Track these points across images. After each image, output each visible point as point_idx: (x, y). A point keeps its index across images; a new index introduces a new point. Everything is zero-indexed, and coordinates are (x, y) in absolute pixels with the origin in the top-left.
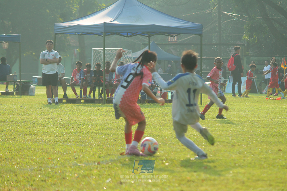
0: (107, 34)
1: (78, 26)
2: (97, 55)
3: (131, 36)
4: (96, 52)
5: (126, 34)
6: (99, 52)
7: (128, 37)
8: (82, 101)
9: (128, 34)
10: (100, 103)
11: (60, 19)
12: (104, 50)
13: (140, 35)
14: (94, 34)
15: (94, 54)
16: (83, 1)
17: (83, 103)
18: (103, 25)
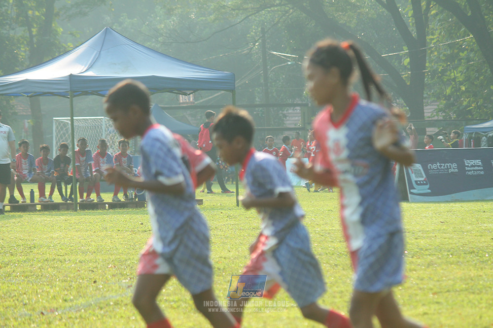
0: (75, 94)
1: (27, 81)
2: (62, 128)
4: (59, 124)
6: (65, 124)
8: (39, 207)
10: (68, 209)
12: (72, 120)
14: (53, 94)
15: (57, 128)
16: (35, 40)
17: (39, 211)
18: (68, 79)
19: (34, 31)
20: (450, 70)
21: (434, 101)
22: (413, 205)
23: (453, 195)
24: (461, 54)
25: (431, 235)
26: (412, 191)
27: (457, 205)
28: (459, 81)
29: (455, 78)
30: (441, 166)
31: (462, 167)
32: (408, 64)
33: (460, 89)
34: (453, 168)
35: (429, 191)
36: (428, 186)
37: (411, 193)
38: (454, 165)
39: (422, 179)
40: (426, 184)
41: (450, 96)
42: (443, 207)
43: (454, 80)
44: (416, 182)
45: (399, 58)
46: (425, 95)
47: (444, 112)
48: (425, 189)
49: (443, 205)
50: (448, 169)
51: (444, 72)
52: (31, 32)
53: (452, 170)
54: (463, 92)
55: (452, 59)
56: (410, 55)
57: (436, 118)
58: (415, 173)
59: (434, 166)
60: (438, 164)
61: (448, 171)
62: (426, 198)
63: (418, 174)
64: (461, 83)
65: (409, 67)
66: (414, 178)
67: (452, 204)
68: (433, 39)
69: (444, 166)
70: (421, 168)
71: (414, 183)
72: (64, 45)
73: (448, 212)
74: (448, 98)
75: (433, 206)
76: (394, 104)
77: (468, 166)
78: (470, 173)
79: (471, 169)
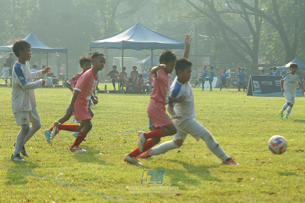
0: (124, 48)
1: (106, 43)
2: (117, 62)
3: (140, 50)
4: (116, 60)
5: (137, 48)
6: (118, 60)
7: (138, 50)
8: (108, 92)
9: (138, 48)
10: (119, 93)
11: (92, 38)
12: (123, 58)
13: (146, 49)
14: (115, 48)
15: (115, 61)
16: (107, 26)
17: (108, 93)
18: (122, 42)
19: (107, 23)
20: (269, 45)
21: (262, 57)
22: (254, 97)
23: (270, 94)
24: (273, 39)
26: (254, 91)
27: (272, 98)
28: (272, 49)
29: (270, 48)
30: (266, 82)
31: (274, 83)
32: (252, 42)
33: (272, 52)
34: (271, 83)
35: (261, 92)
36: (260, 90)
37: (254, 92)
38: (271, 82)
39: (258, 87)
40: (260, 89)
41: (268, 55)
42: (266, 98)
44: (256, 88)
45: (249, 39)
46: (258, 54)
47: (265, 61)
48: (260, 91)
49: (266, 97)
50: (268, 83)
51: (266, 45)
52: (106, 23)
53: (270, 84)
54: (273, 54)
55: (269, 40)
56: (254, 38)
57: (262, 63)
58: (256, 85)
59: (263, 82)
60: (265, 82)
62: (259, 95)
63: (257, 85)
64: (273, 50)
65: (252, 43)
66: (255, 86)
67: (270, 97)
68: (263, 32)
69: (267, 82)
70: (258, 83)
71: (255, 88)
72: (118, 29)
73: (268, 100)
74: (267, 56)
75: (263, 98)
76: (246, 57)
77: (276, 83)
78: (277, 85)
79: (277, 84)
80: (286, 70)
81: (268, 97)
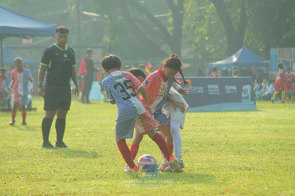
20: (199, 27)
21: (188, 47)
23: (200, 107)
24: (206, 16)
25: (186, 133)
27: (202, 115)
31: (206, 89)
32: (172, 22)
33: (205, 39)
34: (201, 90)
38: (201, 88)
43: (201, 33)
45: (166, 18)
46: (182, 42)
47: (194, 54)
49: (193, 114)
50: (197, 90)
54: (207, 41)
55: (200, 19)
56: (173, 16)
57: (189, 58)
61: (197, 92)
64: (205, 35)
65: (172, 24)
67: (199, 113)
73: (197, 118)
74: (197, 45)
76: (162, 48)
77: (210, 89)
78: (211, 93)
79: (212, 90)
80: (228, 67)
81: (197, 113)
